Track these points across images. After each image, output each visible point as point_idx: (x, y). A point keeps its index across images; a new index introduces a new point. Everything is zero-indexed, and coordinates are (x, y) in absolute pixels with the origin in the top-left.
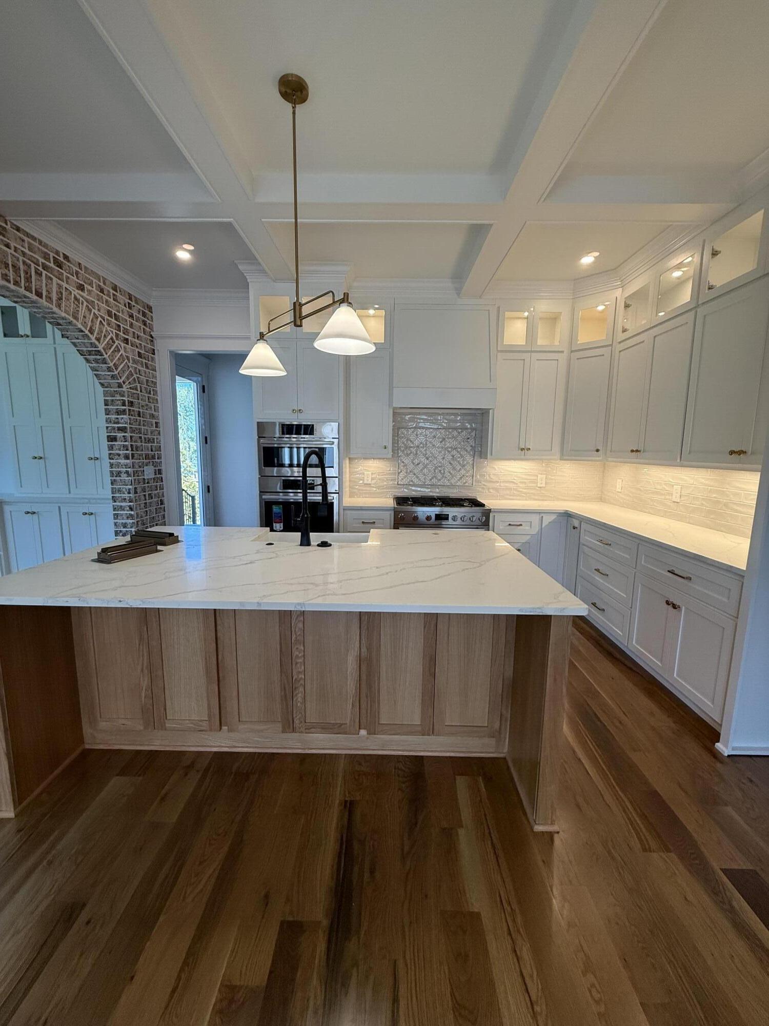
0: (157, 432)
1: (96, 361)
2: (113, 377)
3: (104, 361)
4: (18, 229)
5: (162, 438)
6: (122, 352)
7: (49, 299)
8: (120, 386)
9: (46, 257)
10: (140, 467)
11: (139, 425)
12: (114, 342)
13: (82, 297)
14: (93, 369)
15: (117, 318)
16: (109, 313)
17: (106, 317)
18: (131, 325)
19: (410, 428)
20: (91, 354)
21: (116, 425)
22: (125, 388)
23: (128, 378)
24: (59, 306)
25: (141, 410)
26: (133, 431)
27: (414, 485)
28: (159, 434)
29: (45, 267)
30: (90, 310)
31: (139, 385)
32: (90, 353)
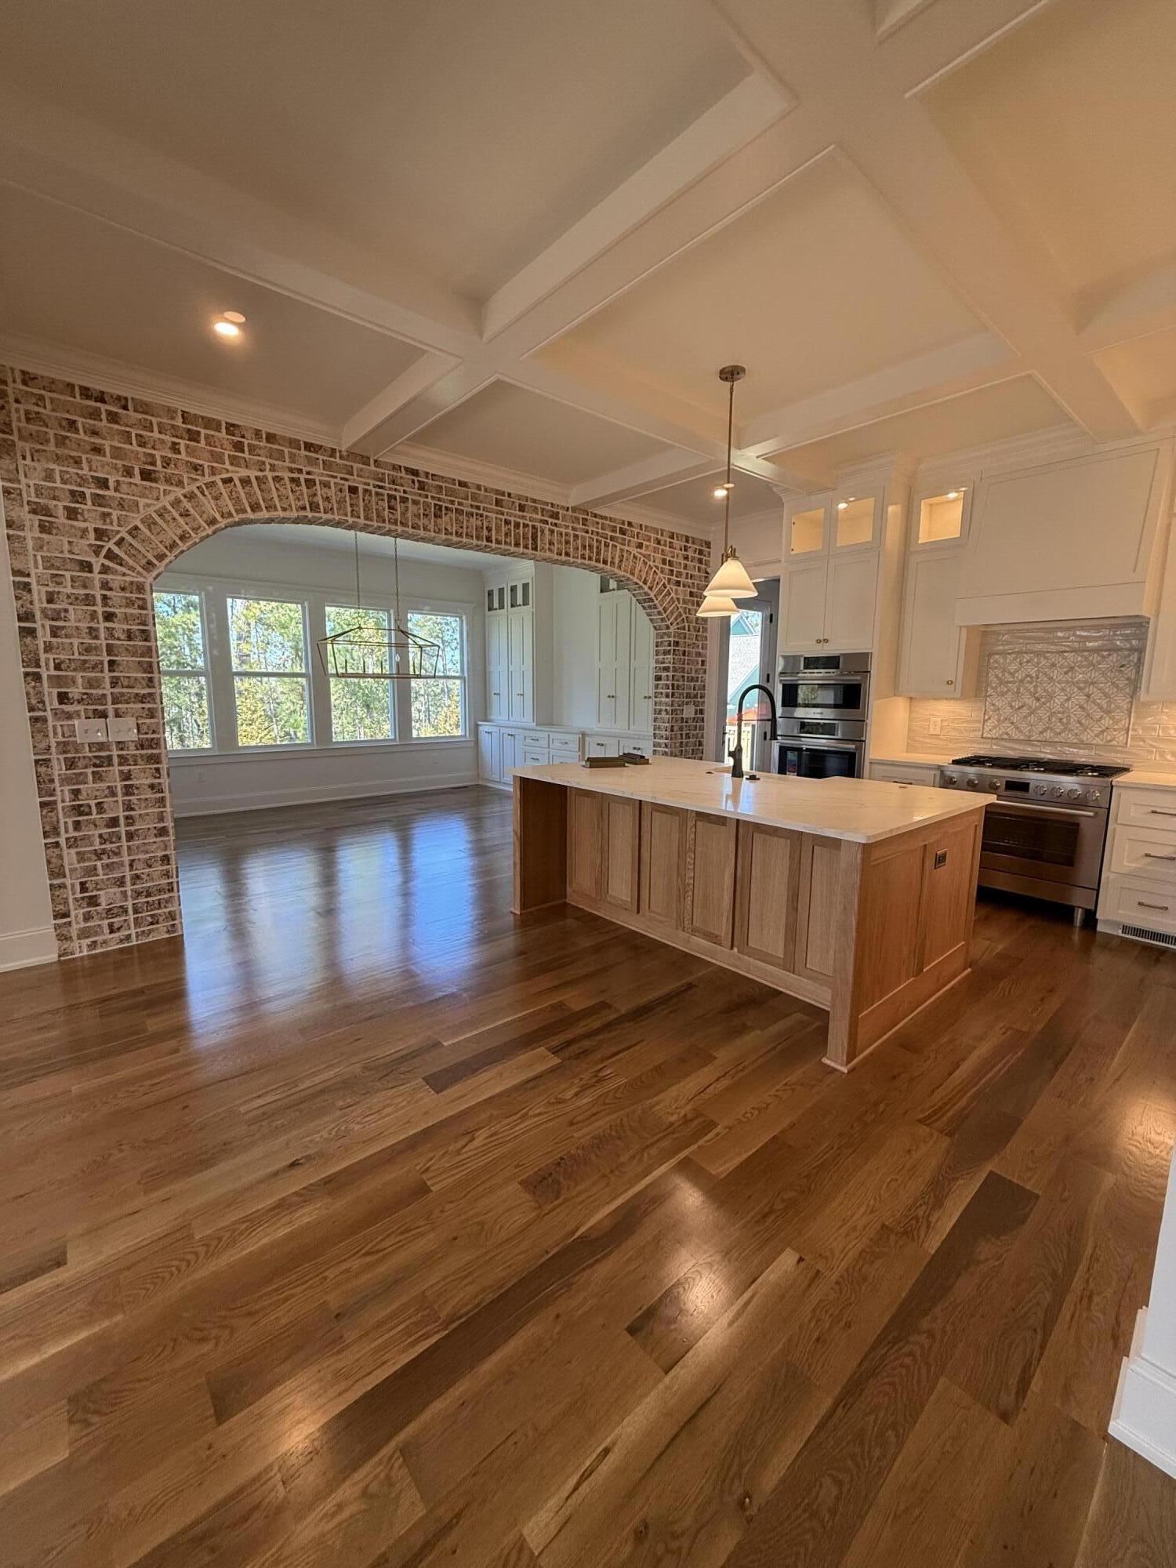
0: (701, 671)
1: (650, 607)
2: (663, 620)
3: (655, 607)
4: (595, 516)
5: (707, 676)
6: (673, 595)
7: (613, 563)
8: (668, 628)
9: (614, 530)
10: (679, 706)
11: (683, 664)
12: (665, 587)
13: (640, 553)
14: (649, 615)
15: (671, 563)
16: (664, 562)
17: (661, 566)
18: (686, 567)
19: (1009, 654)
20: (647, 602)
21: (662, 665)
22: (672, 630)
23: (676, 619)
24: (620, 567)
25: (687, 649)
26: (675, 670)
27: (1011, 740)
28: (705, 672)
29: (612, 538)
30: (646, 563)
31: (687, 625)
32: (645, 602)
